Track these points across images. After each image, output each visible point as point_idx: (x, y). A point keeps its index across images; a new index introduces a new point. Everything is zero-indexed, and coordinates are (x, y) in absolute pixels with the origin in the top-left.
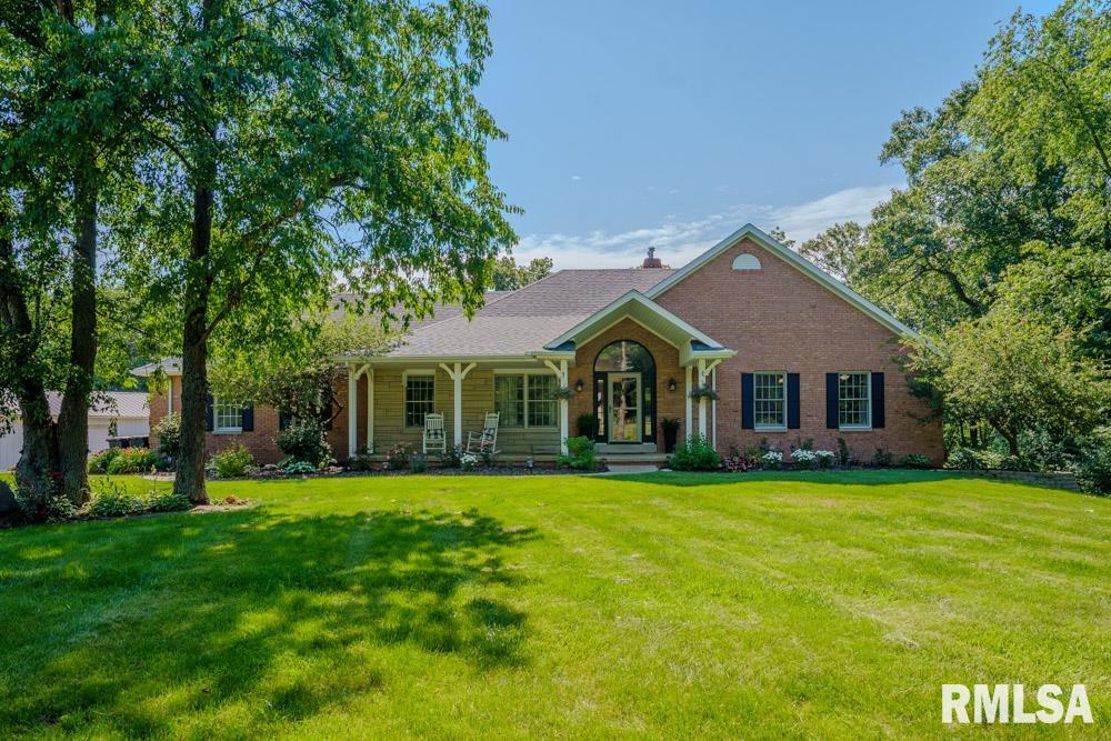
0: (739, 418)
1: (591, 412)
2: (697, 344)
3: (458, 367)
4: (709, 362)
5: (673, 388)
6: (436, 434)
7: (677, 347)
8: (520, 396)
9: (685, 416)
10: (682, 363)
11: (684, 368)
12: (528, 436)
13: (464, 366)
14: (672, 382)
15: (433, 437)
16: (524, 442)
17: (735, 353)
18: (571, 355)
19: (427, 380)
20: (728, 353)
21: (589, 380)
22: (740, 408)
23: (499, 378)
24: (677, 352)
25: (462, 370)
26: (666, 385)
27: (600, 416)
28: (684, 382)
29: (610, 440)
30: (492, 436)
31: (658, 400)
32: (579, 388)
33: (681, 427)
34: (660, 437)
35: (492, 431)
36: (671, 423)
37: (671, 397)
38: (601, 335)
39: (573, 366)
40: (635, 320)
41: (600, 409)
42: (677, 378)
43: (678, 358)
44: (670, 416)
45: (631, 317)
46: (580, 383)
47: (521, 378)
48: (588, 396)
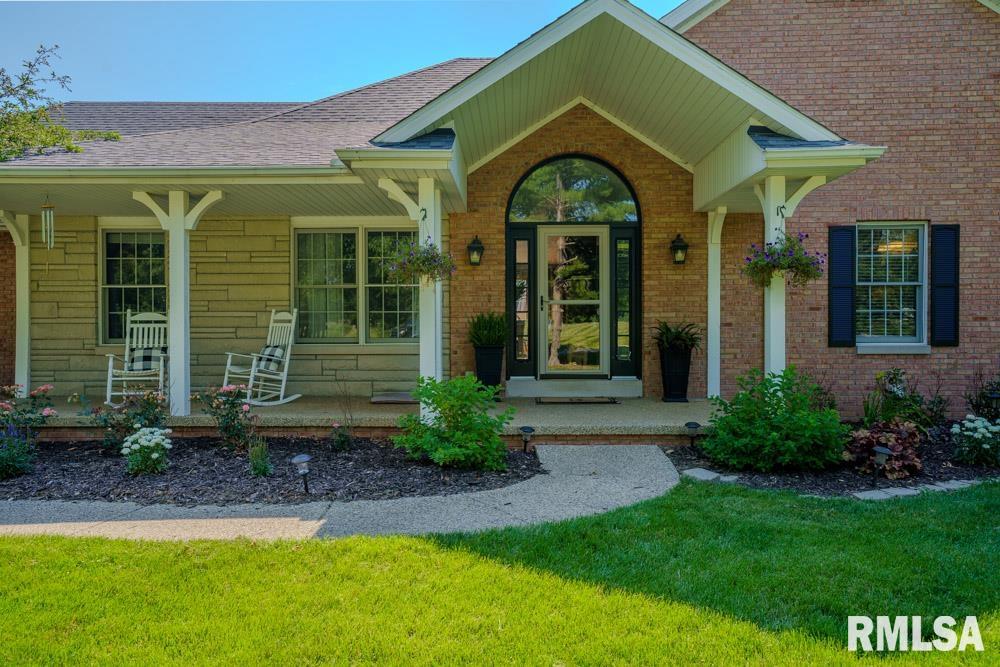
0: (823, 324)
1: (499, 309)
2: (765, 134)
3: (177, 199)
4: (794, 183)
5: (680, 256)
6: (147, 358)
7: (689, 168)
8: (350, 276)
9: (705, 320)
10: (698, 204)
11: (704, 215)
12: (362, 362)
13: (193, 199)
14: (678, 244)
15: (138, 365)
16: (355, 375)
17: (877, 151)
18: (444, 160)
19: (150, 241)
20: (855, 153)
21: (496, 240)
22: (825, 303)
23: (303, 238)
24: (689, 179)
25: (188, 211)
26: (664, 251)
27: (523, 317)
28: (704, 245)
29: (542, 371)
30: (279, 363)
31: (646, 283)
32: (475, 257)
33: (701, 344)
34: (650, 364)
35: (278, 352)
36: (678, 336)
37: (675, 277)
38: (524, 143)
39: (461, 207)
40: (597, 109)
41: (522, 303)
42: (689, 236)
43: (690, 193)
44: (673, 319)
45: (588, 104)
46: (476, 246)
47: (349, 240)
48: (493, 274)
